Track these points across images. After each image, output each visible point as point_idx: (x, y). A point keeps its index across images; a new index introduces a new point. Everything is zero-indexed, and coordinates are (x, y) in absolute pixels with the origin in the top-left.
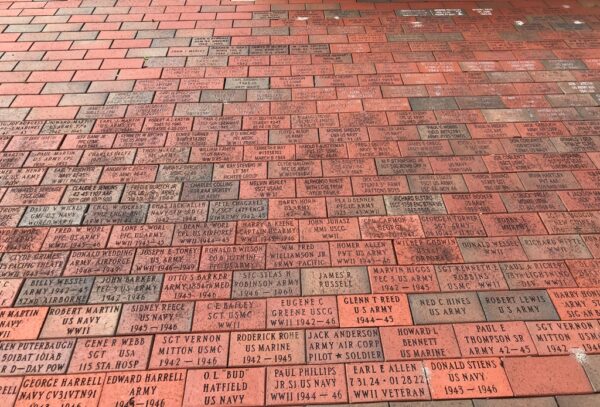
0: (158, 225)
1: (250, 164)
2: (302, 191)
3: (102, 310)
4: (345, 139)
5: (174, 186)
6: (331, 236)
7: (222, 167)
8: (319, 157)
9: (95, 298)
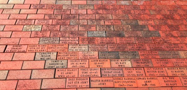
0: (129, 37)
1: (148, 20)
2: (168, 29)
3: (125, 60)
4: (174, 13)
5: (128, 26)
6: (182, 42)
7: (140, 21)
8: (168, 19)
9: (121, 57)
